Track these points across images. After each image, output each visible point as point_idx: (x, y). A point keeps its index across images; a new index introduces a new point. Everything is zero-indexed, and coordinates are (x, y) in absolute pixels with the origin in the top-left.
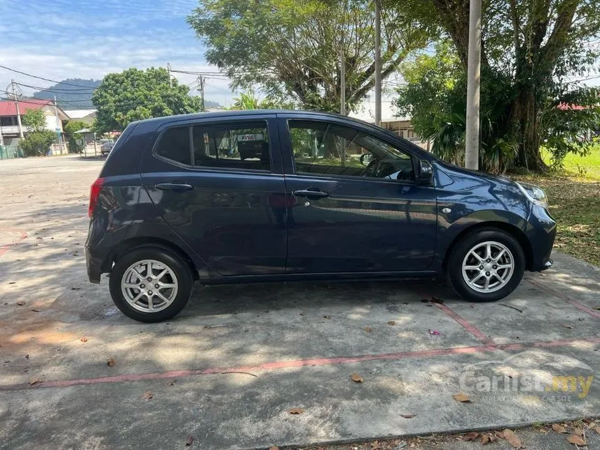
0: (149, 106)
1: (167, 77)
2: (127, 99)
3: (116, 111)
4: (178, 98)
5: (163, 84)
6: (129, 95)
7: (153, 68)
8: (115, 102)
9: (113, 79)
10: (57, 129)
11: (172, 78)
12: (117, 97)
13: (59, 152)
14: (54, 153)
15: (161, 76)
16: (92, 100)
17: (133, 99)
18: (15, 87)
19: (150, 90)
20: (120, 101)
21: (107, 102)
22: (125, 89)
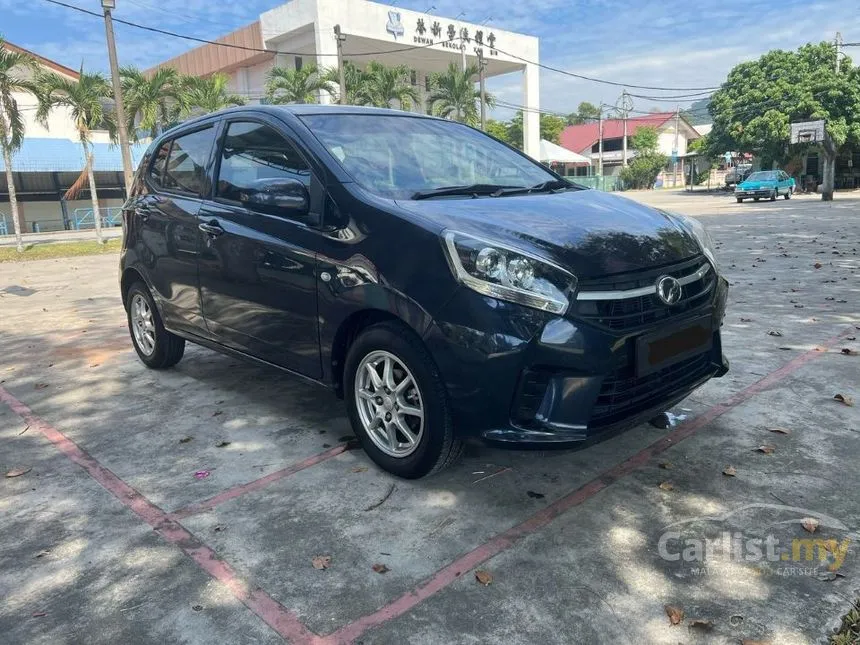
0: (788, 109)
1: (831, 58)
2: (755, 100)
3: (734, 120)
4: (844, 90)
5: (823, 69)
6: (757, 94)
7: (809, 45)
8: (734, 107)
9: (741, 72)
10: (673, 153)
11: (840, 57)
12: (740, 100)
13: (671, 184)
14: (665, 185)
15: (819, 57)
16: (707, 107)
17: (764, 100)
18: (627, 100)
19: (794, 81)
20: (743, 104)
21: (725, 107)
22: (753, 86)
